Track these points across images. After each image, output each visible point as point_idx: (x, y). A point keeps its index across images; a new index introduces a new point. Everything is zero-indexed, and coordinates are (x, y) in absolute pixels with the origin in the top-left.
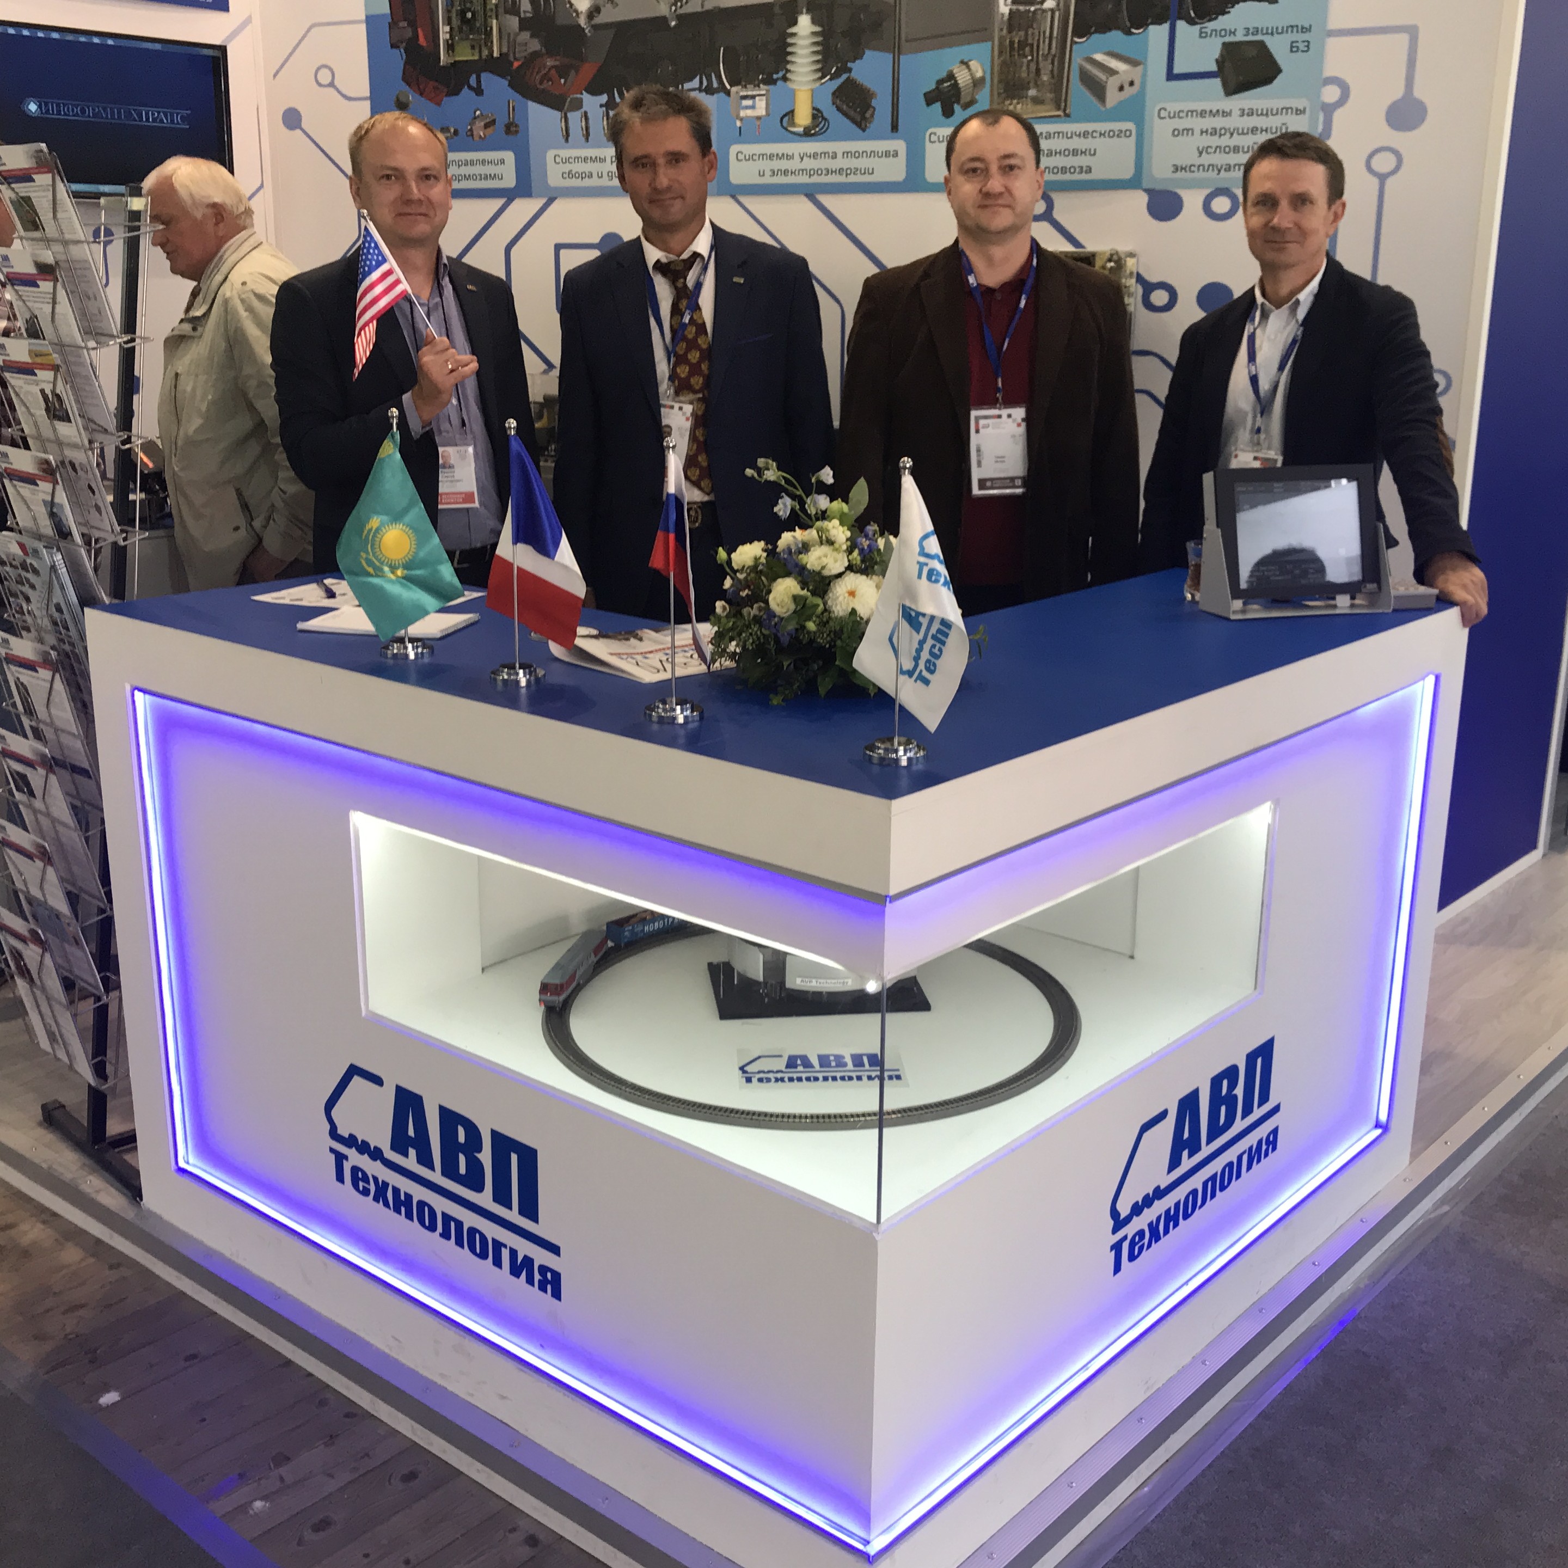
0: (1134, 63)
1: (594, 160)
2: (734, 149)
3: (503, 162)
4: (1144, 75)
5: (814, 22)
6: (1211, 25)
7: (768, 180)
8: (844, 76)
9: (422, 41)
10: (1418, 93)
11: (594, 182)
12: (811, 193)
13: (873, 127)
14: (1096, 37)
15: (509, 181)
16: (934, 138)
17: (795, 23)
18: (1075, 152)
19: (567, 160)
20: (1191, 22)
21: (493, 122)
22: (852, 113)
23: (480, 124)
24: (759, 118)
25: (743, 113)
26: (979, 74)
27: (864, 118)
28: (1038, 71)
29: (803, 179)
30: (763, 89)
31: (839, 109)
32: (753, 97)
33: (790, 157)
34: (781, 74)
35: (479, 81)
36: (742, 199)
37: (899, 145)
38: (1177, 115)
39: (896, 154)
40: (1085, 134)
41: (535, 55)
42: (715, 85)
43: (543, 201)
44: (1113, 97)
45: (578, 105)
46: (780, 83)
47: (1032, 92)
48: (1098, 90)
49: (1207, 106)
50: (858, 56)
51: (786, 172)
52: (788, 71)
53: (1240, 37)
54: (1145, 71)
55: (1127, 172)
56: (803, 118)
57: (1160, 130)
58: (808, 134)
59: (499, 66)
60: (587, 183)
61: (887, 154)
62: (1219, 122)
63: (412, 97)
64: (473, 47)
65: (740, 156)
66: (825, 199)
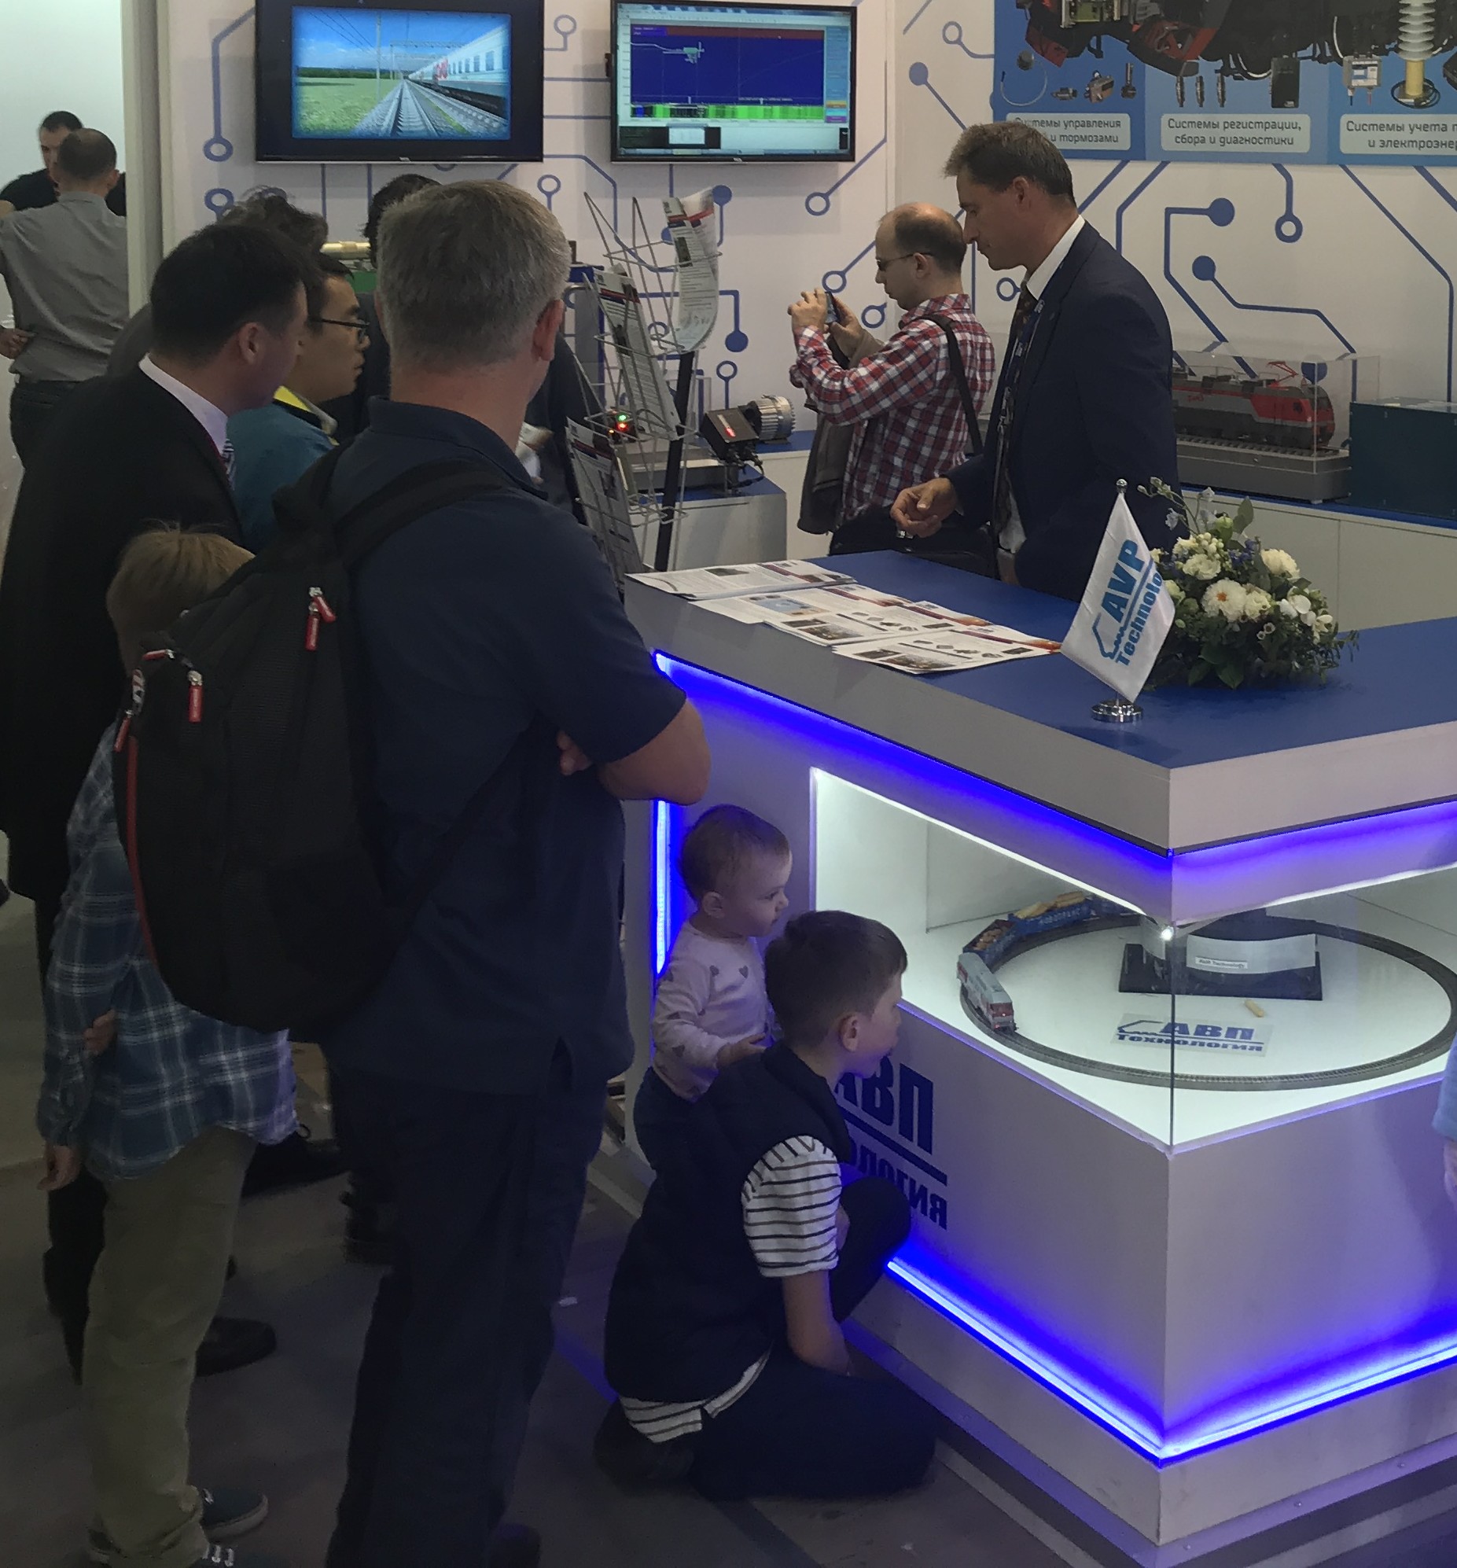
1: (1207, 125)
2: (1345, 119)
3: (1118, 124)
7: (1377, 150)
8: (1455, 50)
9: (1047, 2)
11: (1206, 147)
12: (1421, 165)
15: (1124, 144)
19: (1181, 125)
21: (1111, 84)
23: (1098, 86)
24: (1370, 88)
25: (1354, 83)
29: (1414, 151)
30: (1376, 59)
31: (1449, 80)
32: (1365, 67)
33: (1401, 128)
34: (1393, 45)
35: (1099, 43)
36: (1352, 169)
41: (1154, 19)
42: (1328, 54)
43: (1157, 164)
45: (1194, 70)
46: (1392, 53)
51: (1396, 144)
52: (1401, 42)
56: (1414, 89)
58: (1418, 106)
59: (1118, 29)
60: (1200, 147)
63: (1034, 56)
64: (1094, 10)
65: (1351, 126)
66: (1436, 172)
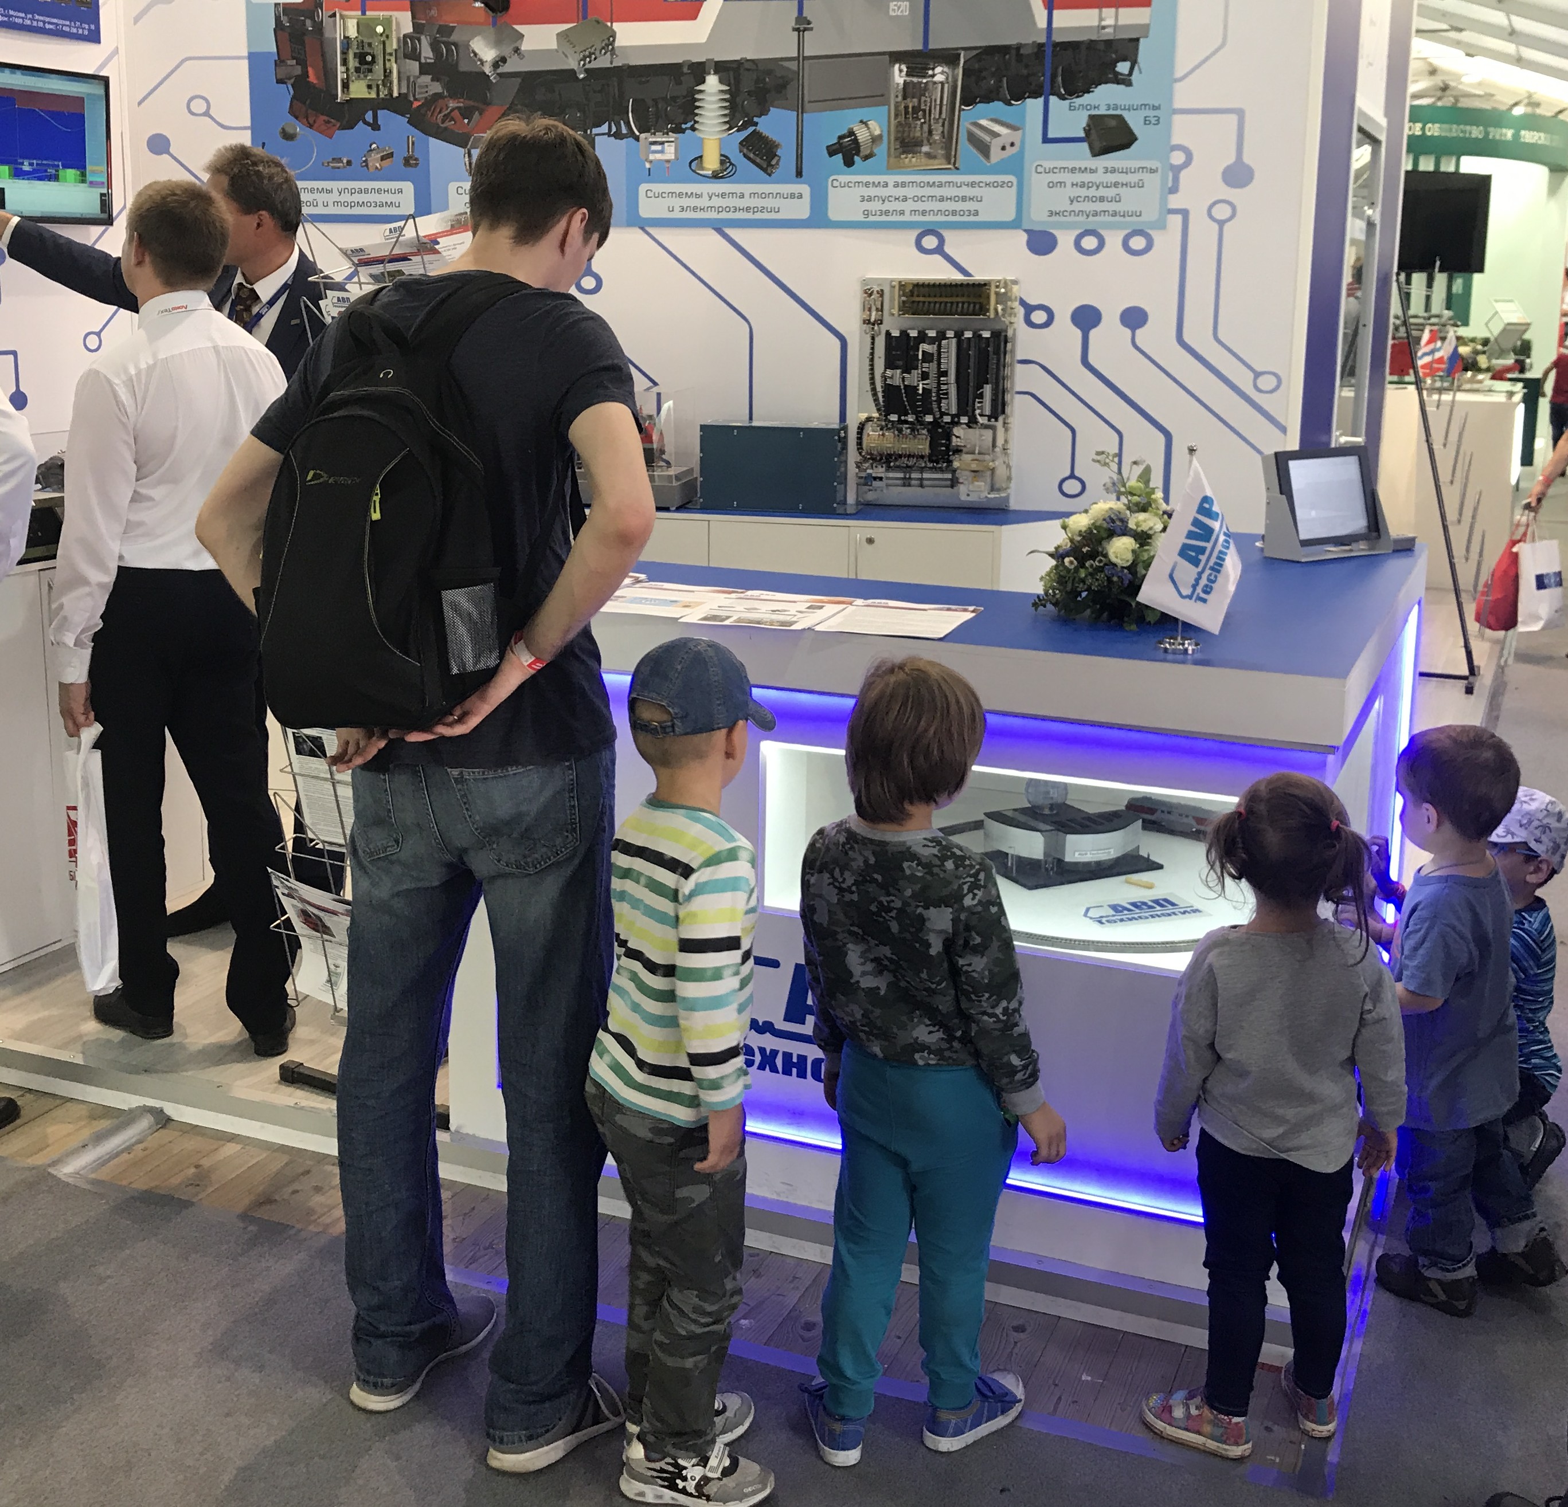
0: (1013, 128)
2: (643, 188)
3: (401, 191)
4: (1023, 142)
5: (721, 82)
6: (1078, 101)
7: (677, 215)
8: (751, 129)
9: (312, 78)
10: (1247, 159)
12: (719, 228)
13: (777, 173)
14: (981, 107)
15: (407, 206)
16: (836, 183)
17: (703, 82)
18: (964, 199)
20: (1062, 98)
21: (391, 155)
22: (758, 160)
23: (376, 156)
24: (668, 161)
25: (652, 157)
26: (877, 132)
27: (769, 165)
28: (930, 132)
29: (713, 215)
30: (672, 136)
31: (745, 156)
32: (662, 143)
33: (699, 196)
34: (689, 125)
35: (375, 117)
36: (648, 229)
37: (805, 189)
38: (1052, 171)
39: (800, 196)
40: (972, 184)
41: (437, 96)
42: (624, 131)
44: (996, 155)
46: (688, 132)
47: (925, 149)
48: (984, 149)
49: (1077, 164)
50: (764, 112)
51: (694, 209)
52: (696, 122)
53: (1102, 111)
54: (1024, 135)
55: (1010, 216)
56: (712, 163)
57: (1037, 183)
58: (716, 176)
59: (398, 105)
61: (792, 196)
62: (1087, 178)
63: (299, 129)
64: (370, 87)
65: (650, 194)
66: (733, 233)
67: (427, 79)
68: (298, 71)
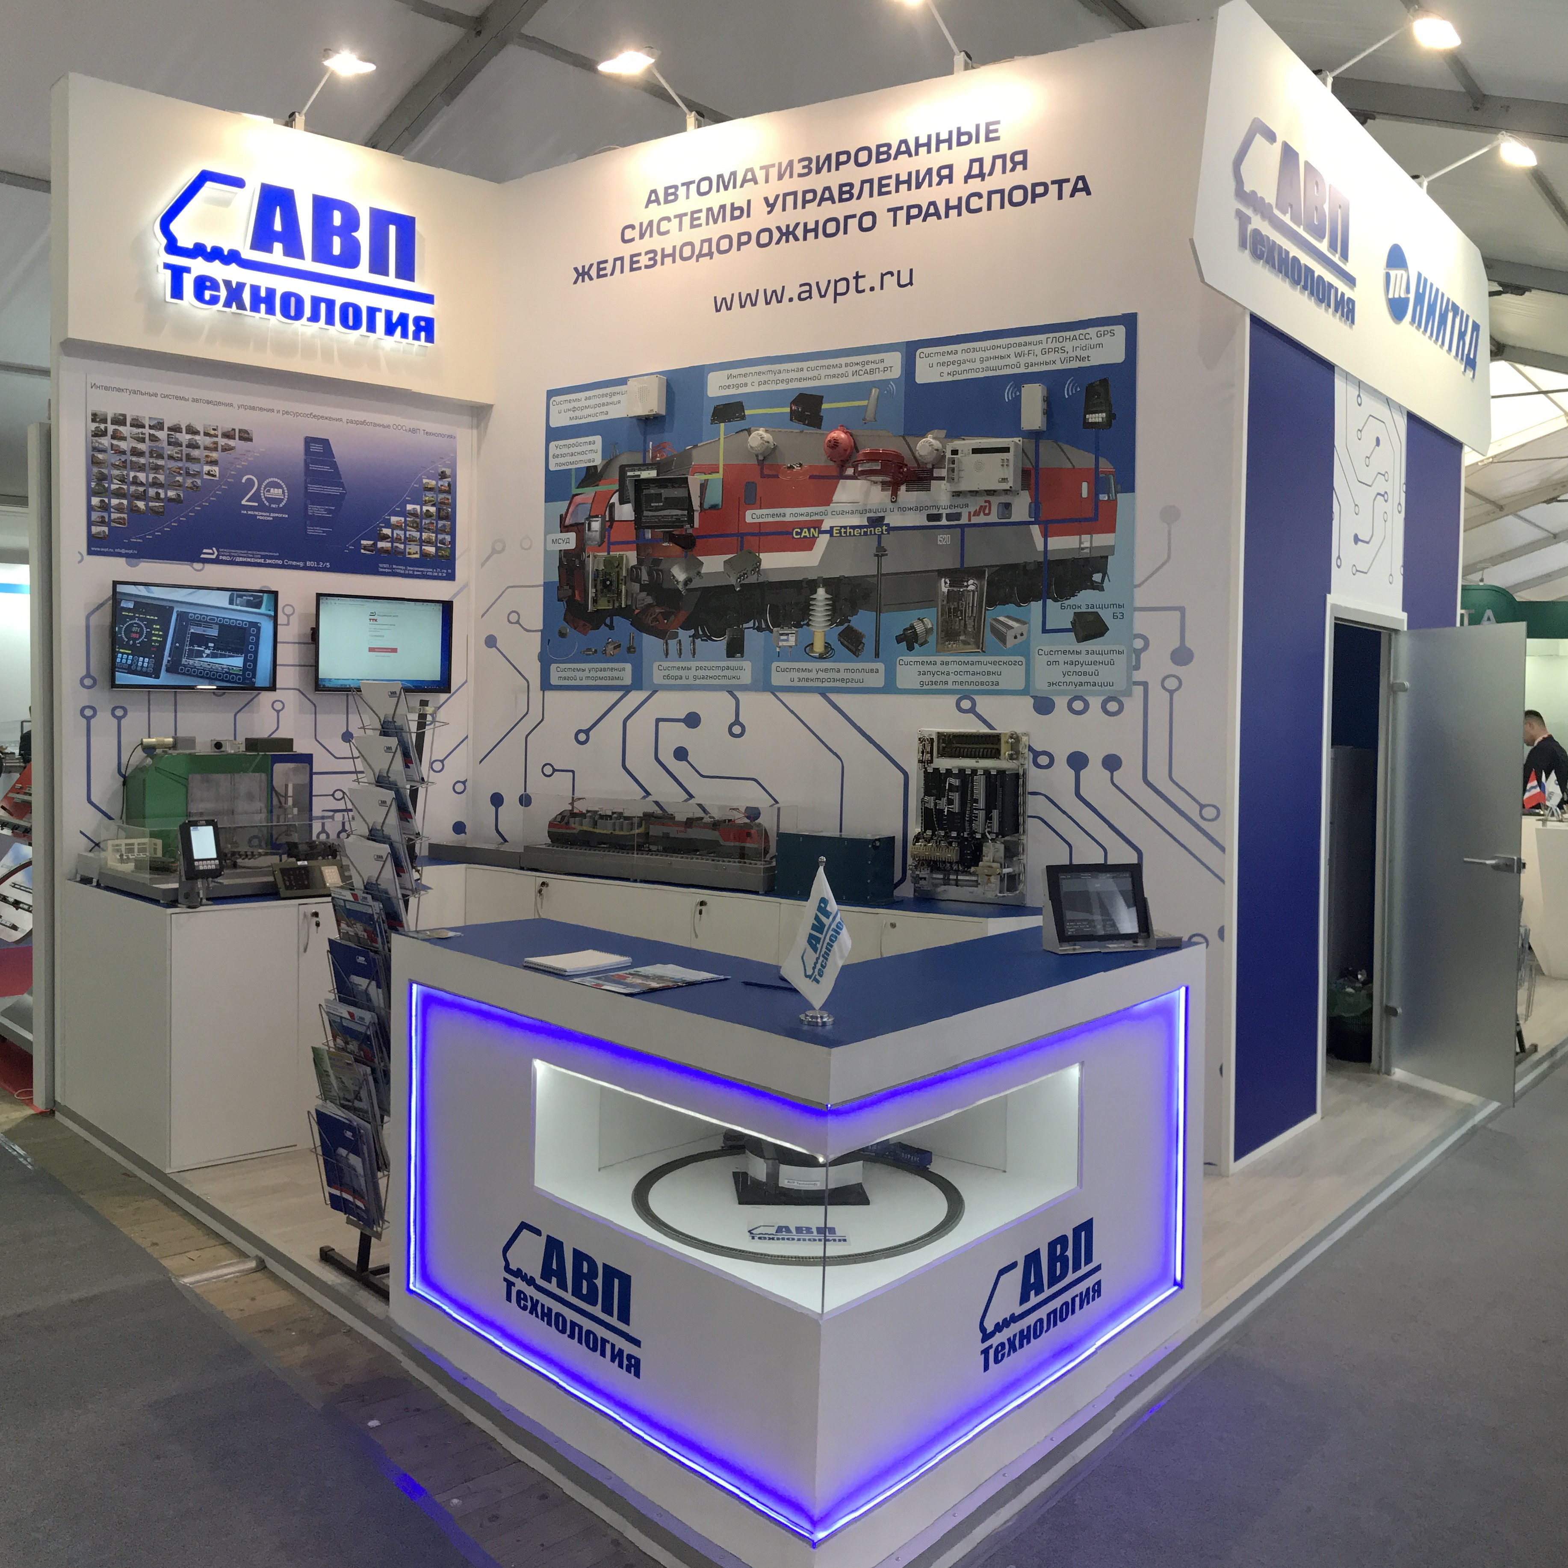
0: (1024, 623)
1: (683, 669)
2: (774, 665)
3: (624, 669)
4: (1029, 631)
5: (827, 592)
6: (1067, 602)
7: (796, 684)
8: (846, 625)
9: (577, 597)
10: (1188, 644)
11: (683, 682)
12: (823, 693)
13: (863, 655)
14: (999, 608)
15: (628, 681)
16: (901, 662)
17: (815, 592)
18: (989, 673)
19: (667, 669)
20: (1055, 600)
21: (619, 646)
22: (850, 646)
23: (611, 647)
24: (791, 647)
25: (781, 644)
26: (930, 626)
27: (857, 650)
28: (965, 625)
29: (819, 684)
30: (794, 630)
31: (842, 643)
32: (787, 634)
33: (811, 671)
34: (805, 622)
35: (612, 622)
36: (777, 694)
37: (881, 666)
38: (1050, 653)
39: (877, 671)
40: (994, 663)
41: (649, 606)
42: (764, 626)
43: (648, 693)
44: (1010, 642)
45: (675, 636)
46: (804, 627)
47: (962, 638)
48: (1002, 638)
49: (1067, 648)
50: (854, 613)
51: (807, 680)
52: (810, 620)
53: (1084, 610)
54: (1029, 627)
55: (1021, 686)
56: (819, 647)
57: (1040, 662)
58: (822, 657)
59: (625, 612)
60: (679, 682)
61: (872, 671)
62: (1074, 658)
63: (569, 630)
64: (609, 602)
65: (779, 669)
66: (833, 697)
67: (644, 594)
68: (570, 593)
